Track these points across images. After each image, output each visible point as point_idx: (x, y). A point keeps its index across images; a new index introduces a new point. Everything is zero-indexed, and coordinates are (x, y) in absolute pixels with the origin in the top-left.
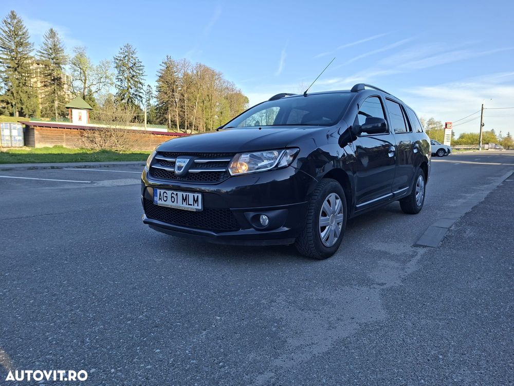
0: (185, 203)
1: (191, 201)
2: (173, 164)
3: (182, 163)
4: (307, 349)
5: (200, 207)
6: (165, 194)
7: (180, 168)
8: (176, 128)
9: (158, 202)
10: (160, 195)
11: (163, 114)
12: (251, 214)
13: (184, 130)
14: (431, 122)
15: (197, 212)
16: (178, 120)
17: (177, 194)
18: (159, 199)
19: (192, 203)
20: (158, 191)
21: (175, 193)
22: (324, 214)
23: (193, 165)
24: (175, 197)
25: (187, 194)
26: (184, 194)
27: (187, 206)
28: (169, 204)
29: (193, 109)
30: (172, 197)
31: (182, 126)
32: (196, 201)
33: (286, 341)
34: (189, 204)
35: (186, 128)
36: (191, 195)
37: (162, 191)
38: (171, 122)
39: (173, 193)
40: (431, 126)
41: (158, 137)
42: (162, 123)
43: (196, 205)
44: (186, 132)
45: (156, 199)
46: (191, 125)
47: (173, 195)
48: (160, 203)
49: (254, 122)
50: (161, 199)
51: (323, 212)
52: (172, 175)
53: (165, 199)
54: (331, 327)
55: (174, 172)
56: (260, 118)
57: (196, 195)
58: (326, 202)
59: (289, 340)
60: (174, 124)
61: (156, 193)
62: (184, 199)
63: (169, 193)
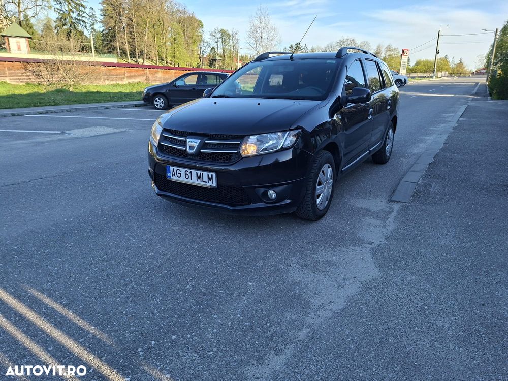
0: (199, 180)
1: (206, 179)
2: (184, 143)
3: (193, 143)
4: (327, 307)
5: (214, 184)
6: (178, 171)
7: (192, 148)
8: (126, 56)
9: (172, 177)
10: (173, 171)
11: (111, 41)
12: (262, 190)
13: (135, 60)
14: (389, 49)
15: (212, 189)
16: (127, 48)
17: (191, 172)
18: (173, 175)
19: (207, 180)
20: (171, 168)
21: (189, 171)
22: (320, 184)
23: (203, 146)
24: (190, 175)
25: (202, 172)
26: (199, 172)
27: (202, 183)
28: (183, 180)
29: (143, 35)
30: (186, 174)
31: (133, 55)
32: (210, 179)
33: (310, 301)
34: (203, 182)
35: (137, 57)
36: (205, 174)
37: (175, 168)
38: (120, 50)
39: (186, 171)
40: (388, 53)
41: (109, 69)
42: (111, 51)
43: (210, 182)
44: (137, 62)
45: (170, 174)
46: (142, 53)
48: (174, 178)
49: (210, 49)
50: (174, 175)
51: (319, 182)
52: (184, 154)
53: (179, 175)
54: (340, 287)
55: (186, 151)
56: (215, 44)
57: (210, 174)
58: (321, 173)
59: (312, 300)
60: (124, 53)
61: (169, 169)
62: (199, 177)
63: (183, 170)
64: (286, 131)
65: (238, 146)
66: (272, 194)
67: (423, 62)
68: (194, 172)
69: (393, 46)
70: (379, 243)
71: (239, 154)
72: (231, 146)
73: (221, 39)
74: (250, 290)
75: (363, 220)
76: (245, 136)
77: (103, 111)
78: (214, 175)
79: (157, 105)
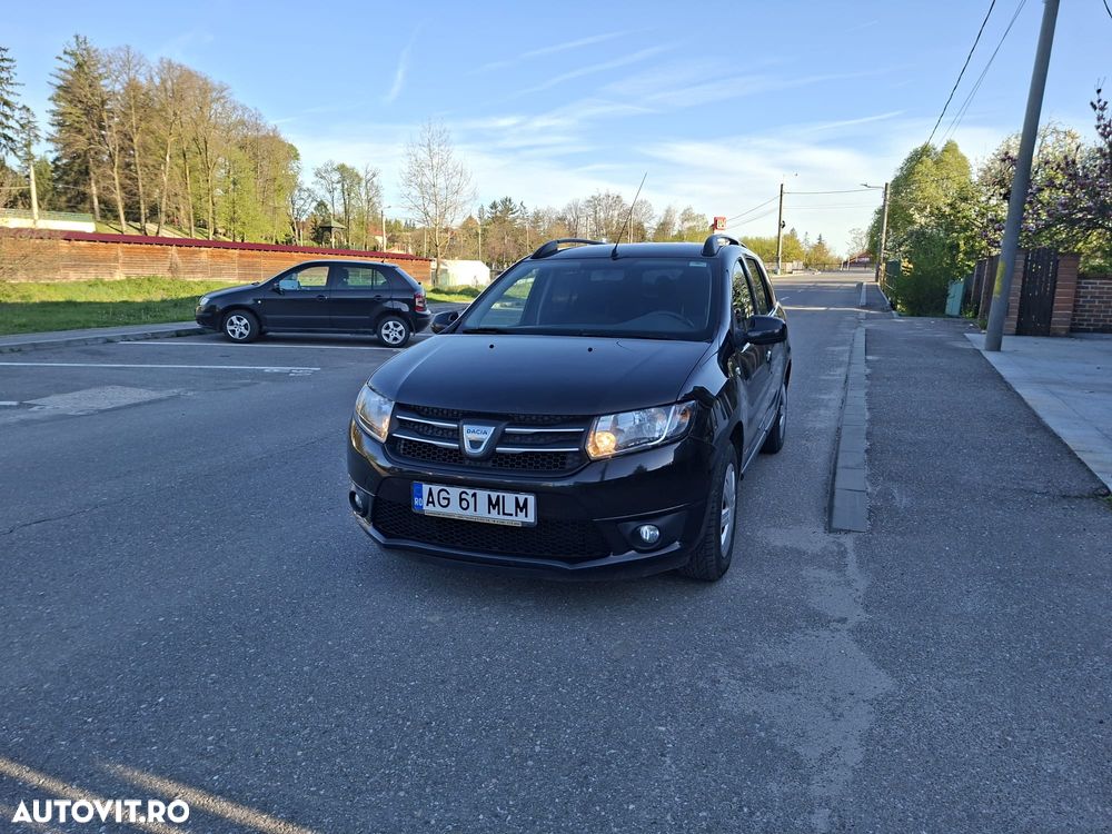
0: (494, 512)
1: (510, 507)
2: (456, 435)
4: (834, 760)
5: (531, 518)
6: (443, 494)
7: (475, 444)
8: (117, 217)
9: (425, 508)
10: (430, 494)
11: (76, 183)
13: (138, 225)
14: (687, 216)
15: (526, 528)
16: (118, 197)
17: (474, 495)
18: (428, 502)
19: (516, 510)
20: (426, 488)
21: (471, 492)
22: (725, 505)
23: (502, 438)
24: (471, 501)
25: (501, 494)
26: (494, 495)
27: (501, 516)
28: (454, 511)
29: (157, 172)
30: (461, 500)
31: (133, 215)
32: (521, 508)
33: (796, 753)
34: (504, 514)
35: (143, 220)
36: (510, 498)
37: (436, 488)
38: (100, 203)
39: (463, 492)
40: (687, 225)
41: (79, 248)
42: (77, 204)
43: (522, 515)
44: (142, 229)
45: (421, 501)
46: (154, 212)
47: (464, 496)
48: (429, 509)
49: (315, 204)
50: (433, 502)
51: (724, 501)
52: (458, 455)
53: (444, 503)
55: (460, 451)
56: (328, 195)
57: (522, 498)
58: (725, 483)
59: (801, 750)
60: (108, 211)
61: (420, 491)
62: (492, 505)
63: (454, 492)
64: (672, 404)
65: (580, 439)
66: (647, 532)
67: (752, 241)
68: (483, 495)
69: (696, 211)
70: (857, 619)
71: (583, 454)
72: (560, 438)
73: (339, 186)
74: (669, 743)
75: (804, 573)
76: (594, 416)
77: (103, 348)
78: (531, 499)
79: (233, 332)
